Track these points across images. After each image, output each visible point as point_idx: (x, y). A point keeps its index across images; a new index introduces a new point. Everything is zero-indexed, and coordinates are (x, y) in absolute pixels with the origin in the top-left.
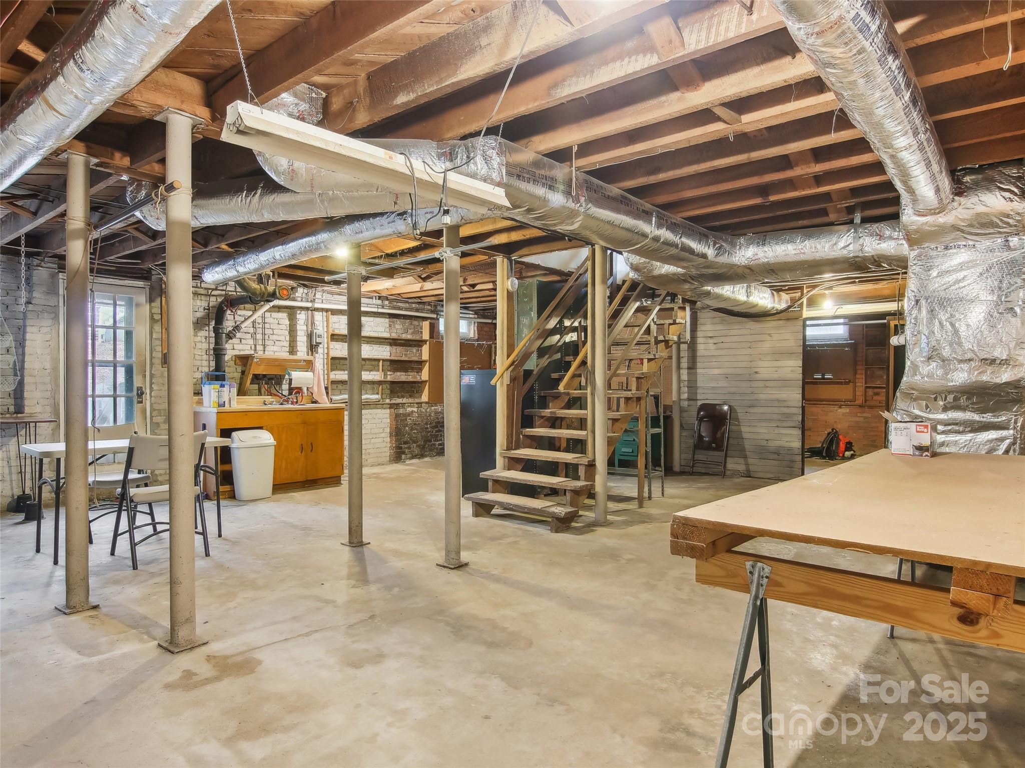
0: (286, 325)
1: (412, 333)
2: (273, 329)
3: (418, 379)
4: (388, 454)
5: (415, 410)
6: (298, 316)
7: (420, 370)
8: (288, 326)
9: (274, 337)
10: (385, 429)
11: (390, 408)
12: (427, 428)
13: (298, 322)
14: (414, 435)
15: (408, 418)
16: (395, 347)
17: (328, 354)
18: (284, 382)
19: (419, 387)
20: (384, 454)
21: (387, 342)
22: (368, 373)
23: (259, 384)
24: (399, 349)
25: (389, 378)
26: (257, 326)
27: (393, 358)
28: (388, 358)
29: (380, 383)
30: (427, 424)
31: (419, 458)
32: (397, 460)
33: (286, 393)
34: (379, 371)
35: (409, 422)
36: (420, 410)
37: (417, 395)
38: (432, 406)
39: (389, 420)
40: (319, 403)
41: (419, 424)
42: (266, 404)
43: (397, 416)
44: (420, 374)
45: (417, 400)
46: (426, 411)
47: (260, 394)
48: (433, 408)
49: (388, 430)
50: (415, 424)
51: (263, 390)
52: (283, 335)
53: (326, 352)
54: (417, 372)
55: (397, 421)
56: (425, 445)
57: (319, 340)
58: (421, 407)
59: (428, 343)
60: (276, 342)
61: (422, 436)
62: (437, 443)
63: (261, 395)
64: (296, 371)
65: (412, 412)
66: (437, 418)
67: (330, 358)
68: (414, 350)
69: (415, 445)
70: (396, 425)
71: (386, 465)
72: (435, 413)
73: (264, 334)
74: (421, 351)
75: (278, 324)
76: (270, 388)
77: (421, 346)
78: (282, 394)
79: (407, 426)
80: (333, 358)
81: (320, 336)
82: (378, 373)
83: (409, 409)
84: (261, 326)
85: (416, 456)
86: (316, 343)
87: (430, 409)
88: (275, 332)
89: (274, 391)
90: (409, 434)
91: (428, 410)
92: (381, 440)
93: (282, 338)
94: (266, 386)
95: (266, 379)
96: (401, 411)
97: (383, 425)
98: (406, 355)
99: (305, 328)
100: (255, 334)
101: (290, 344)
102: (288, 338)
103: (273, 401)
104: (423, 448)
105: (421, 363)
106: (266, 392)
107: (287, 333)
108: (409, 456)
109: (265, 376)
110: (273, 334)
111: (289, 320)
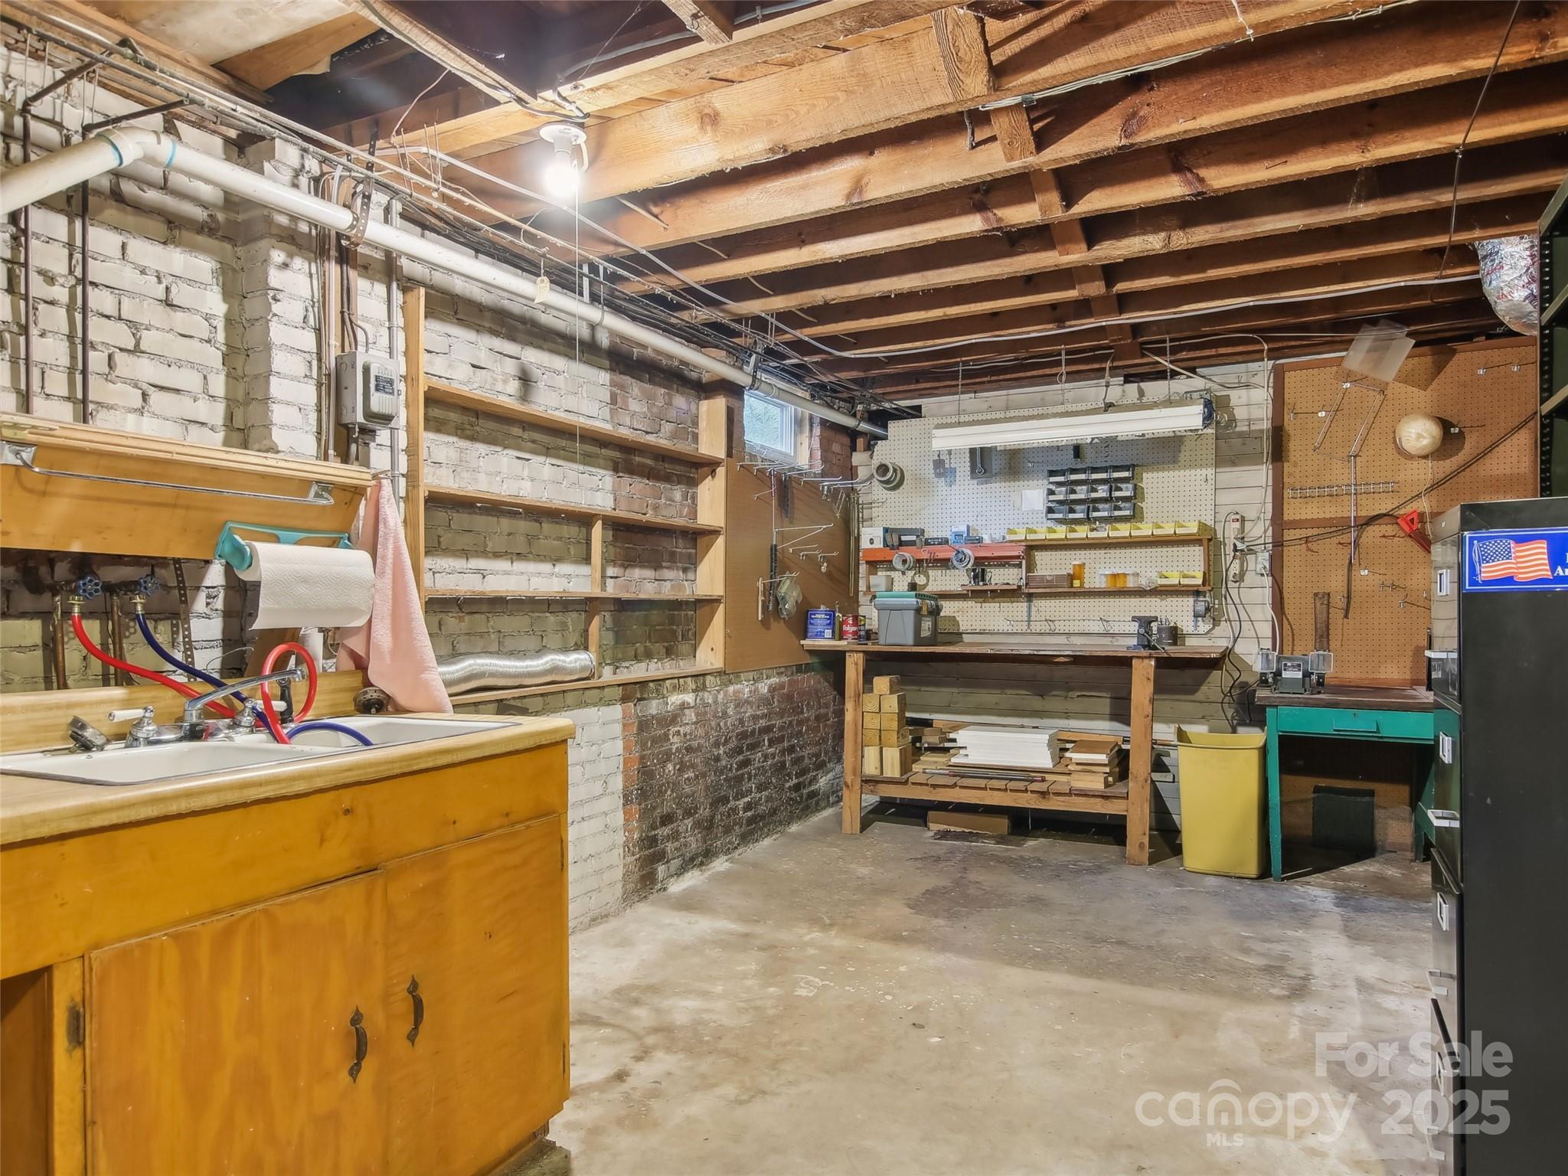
0: (207, 318)
1: (673, 436)
2: (131, 324)
3: (687, 593)
4: (619, 873)
5: (689, 698)
6: (275, 278)
7: (691, 564)
8: (220, 324)
9: (146, 370)
10: (611, 780)
11: (624, 700)
12: (717, 759)
13: (276, 308)
14: (688, 790)
15: (673, 729)
16: (627, 479)
17: (412, 477)
18: (200, 604)
19: (689, 620)
20: (607, 877)
21: (605, 458)
22: (546, 567)
23: (45, 616)
24: (637, 486)
25: (611, 590)
26: (38, 288)
27: (621, 514)
28: (610, 512)
29: (588, 606)
30: (717, 745)
31: (702, 864)
32: (644, 886)
33: (208, 660)
34: (587, 560)
35: (676, 742)
36: (702, 699)
37: (684, 647)
38: (731, 682)
39: (619, 745)
40: (400, 710)
41: (700, 748)
42: (86, 747)
43: (643, 725)
44: (691, 576)
45: (685, 667)
46: (716, 702)
47: (54, 676)
48: (731, 689)
49: (618, 783)
50: (689, 750)
51: (72, 654)
52: (192, 365)
53: (403, 466)
54: (685, 570)
55: (644, 746)
56: (713, 817)
57: (379, 402)
58: (704, 688)
59: (721, 471)
60: (155, 396)
61: (707, 788)
62: (741, 803)
63: (63, 686)
64: (277, 540)
65: (683, 706)
66: (741, 721)
67: (422, 494)
68: (678, 495)
69: (689, 822)
70: (642, 757)
71: (616, 914)
72: (737, 706)
73: (80, 342)
74: (694, 498)
75: (168, 303)
76: (117, 636)
77: (693, 483)
78: (192, 672)
79: (668, 760)
80: (436, 501)
81: (384, 385)
82: (584, 570)
83: (675, 699)
84: (61, 293)
85: (692, 859)
86: (369, 415)
87: (726, 695)
88: (149, 340)
89: (139, 655)
90: (676, 785)
91: (721, 696)
92: (596, 825)
93: (189, 380)
94: (93, 629)
95: (89, 584)
96: (654, 707)
97: (603, 768)
98: (656, 508)
99: (308, 340)
100: (25, 330)
101: (230, 417)
102: (218, 384)
103: (138, 723)
104: (707, 827)
105: (697, 537)
106: (96, 665)
107: (214, 357)
108: (676, 863)
109: (84, 564)
110: (136, 350)
111: (227, 295)
